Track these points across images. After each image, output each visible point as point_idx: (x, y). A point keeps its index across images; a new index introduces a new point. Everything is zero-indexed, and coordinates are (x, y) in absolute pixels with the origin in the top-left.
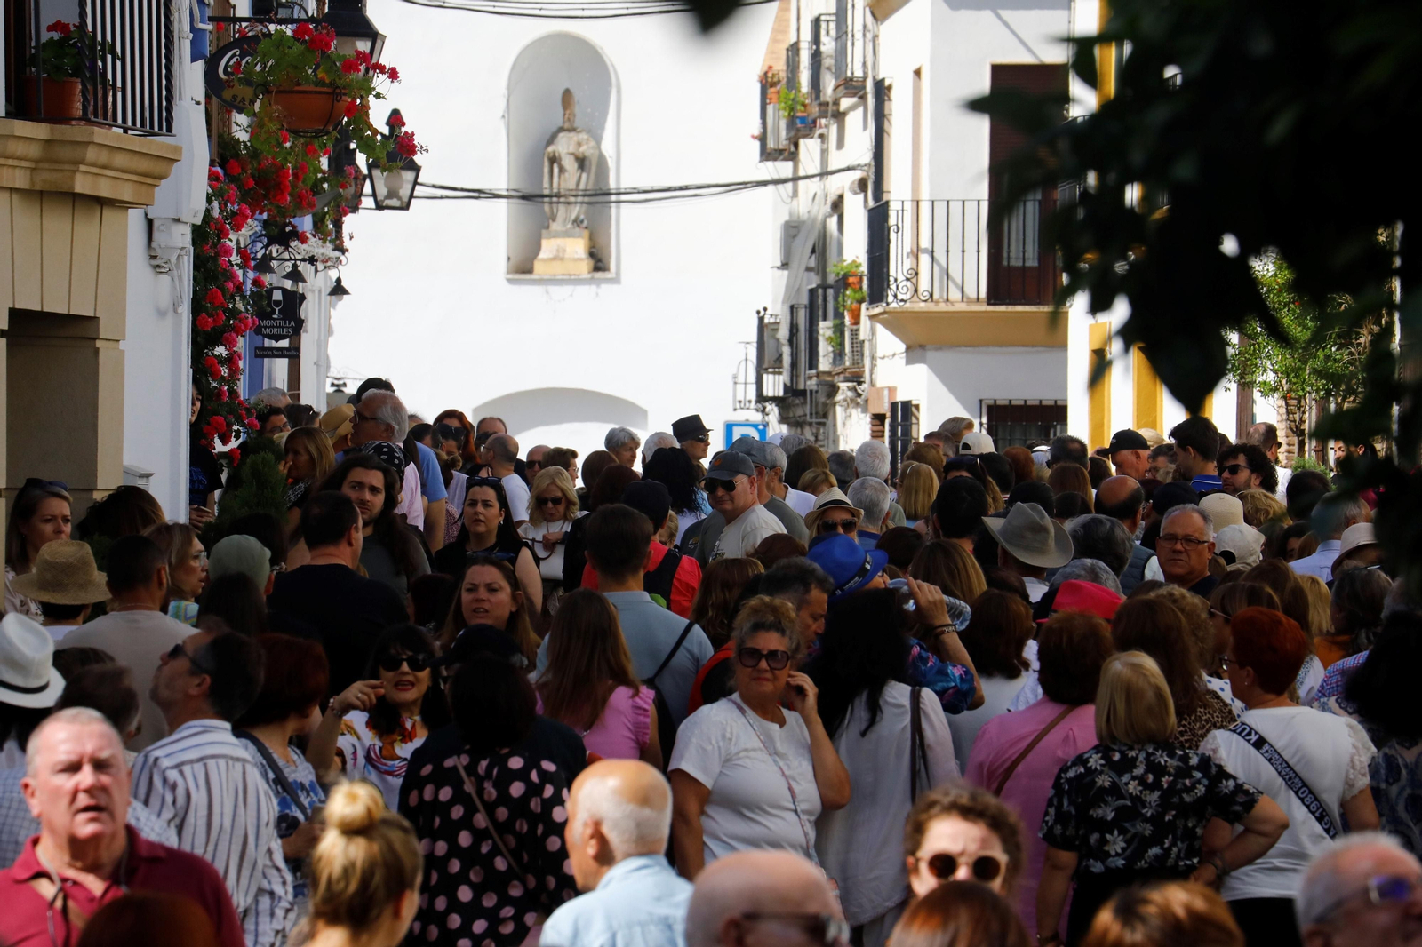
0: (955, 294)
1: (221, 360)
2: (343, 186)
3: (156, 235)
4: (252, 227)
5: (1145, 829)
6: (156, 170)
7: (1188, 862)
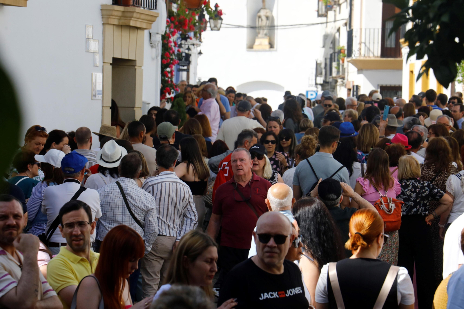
0: (371, 55)
1: (169, 72)
2: (202, 24)
3: (152, 37)
4: (177, 35)
5: (411, 204)
6: (152, 19)
7: (425, 213)
